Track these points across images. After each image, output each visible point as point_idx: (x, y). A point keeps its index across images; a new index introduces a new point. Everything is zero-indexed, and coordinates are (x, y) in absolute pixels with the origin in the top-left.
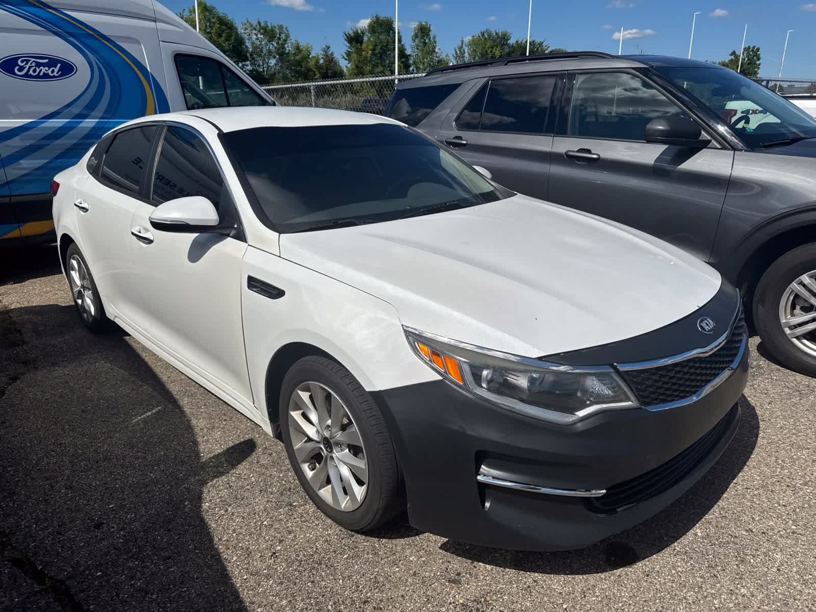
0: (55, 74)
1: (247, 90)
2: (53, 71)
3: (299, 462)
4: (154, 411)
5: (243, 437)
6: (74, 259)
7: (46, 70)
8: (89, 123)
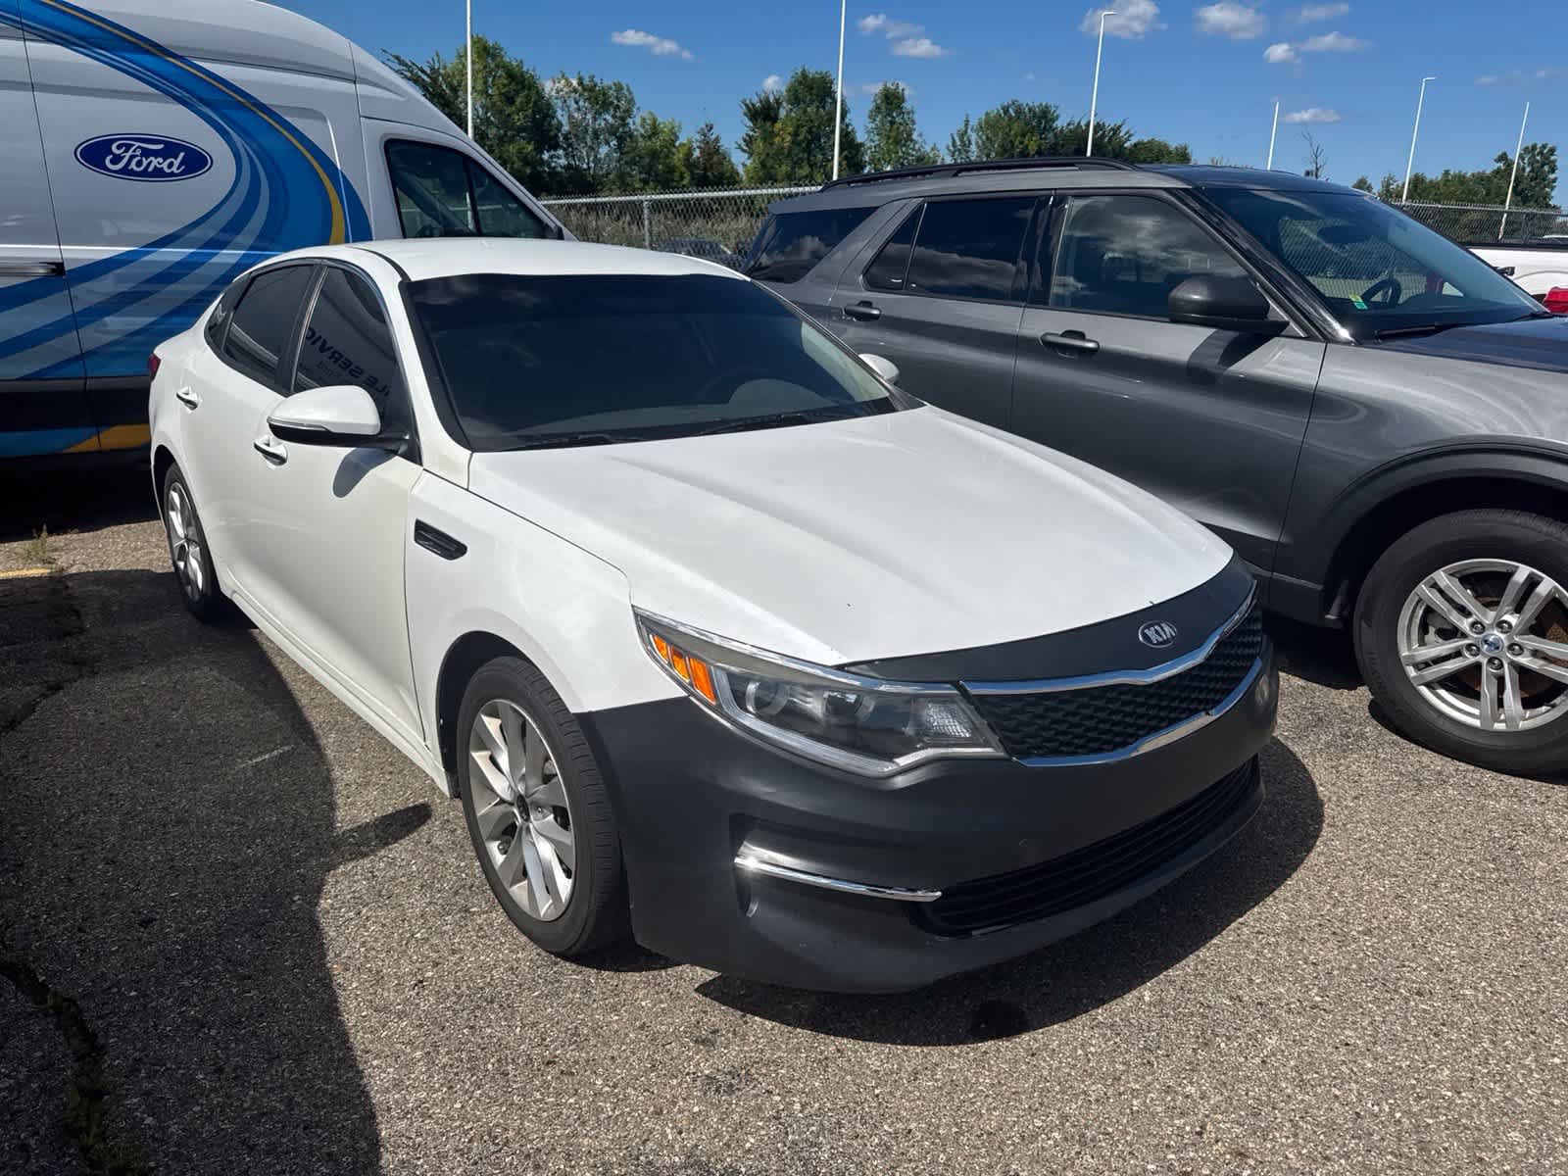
0: (174, 169)
1: (515, 205)
2: (171, 165)
3: (485, 840)
4: (275, 753)
6: (174, 490)
7: (159, 164)
8: (229, 256)
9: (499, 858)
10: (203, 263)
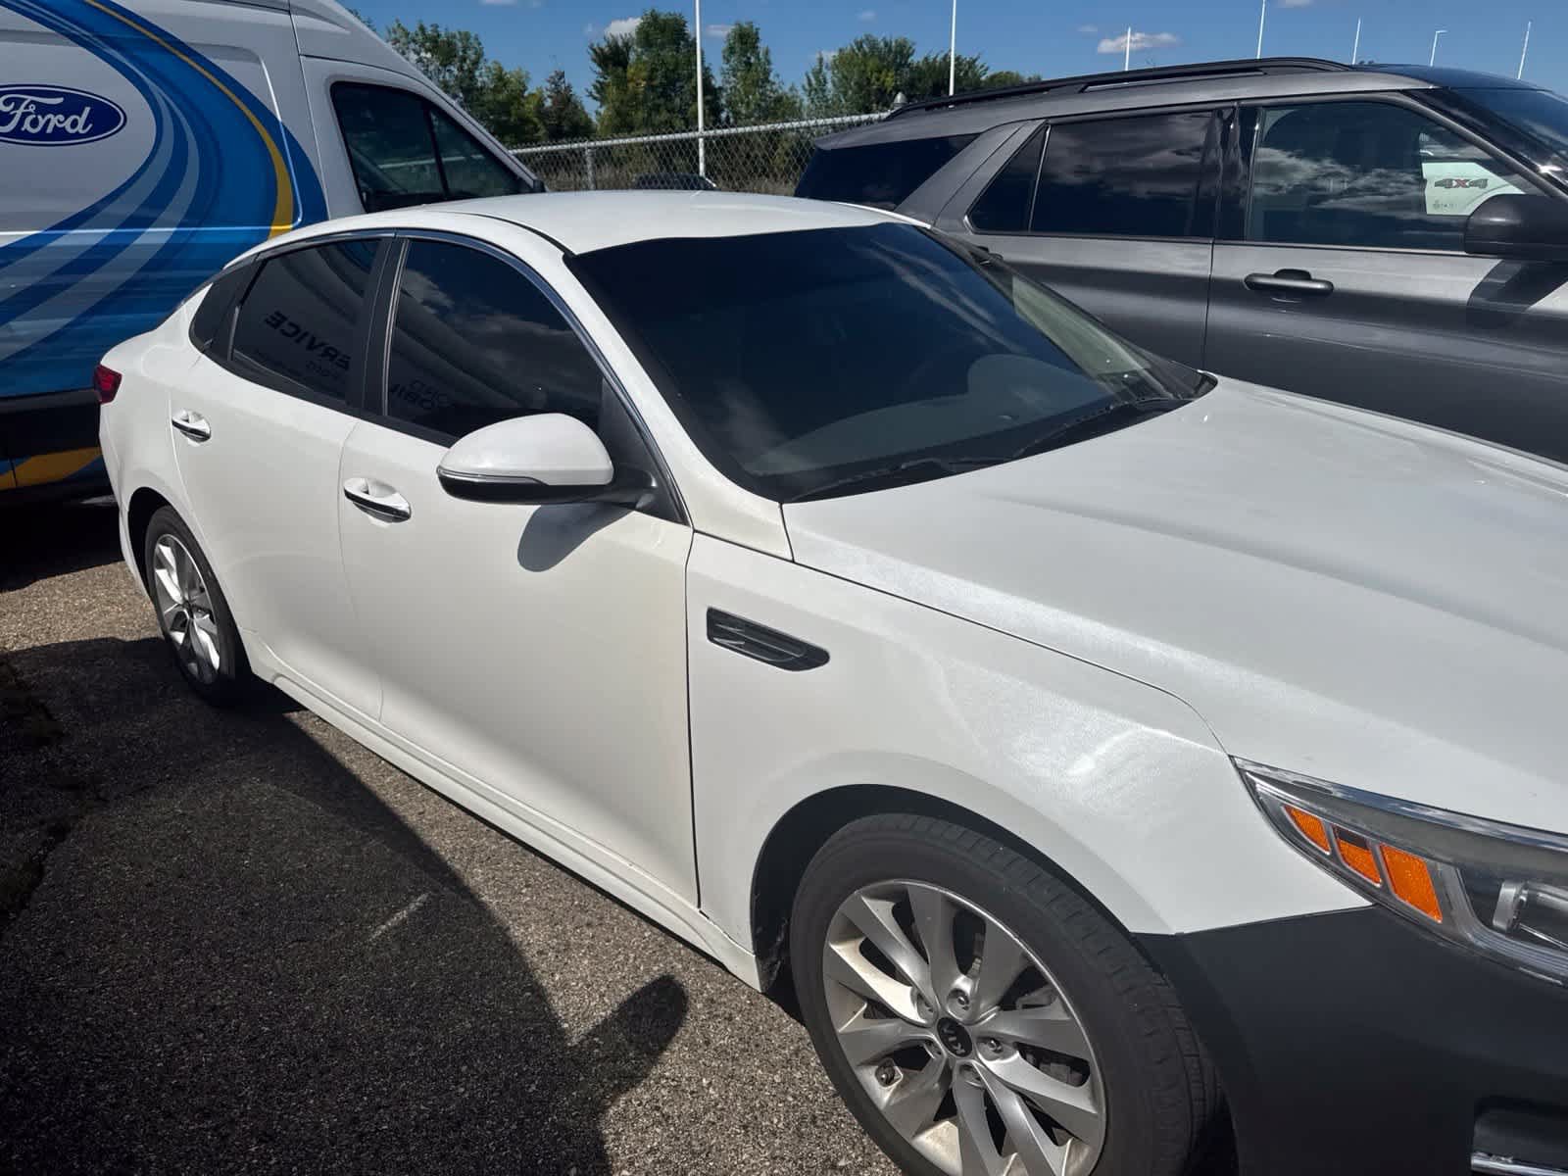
0: (79, 129)
1: (480, 156)
2: (74, 124)
3: (852, 1063)
4: (412, 907)
5: (647, 971)
6: (166, 544)
7: (59, 122)
8: (157, 235)
9: (884, 1096)
10: (126, 246)
